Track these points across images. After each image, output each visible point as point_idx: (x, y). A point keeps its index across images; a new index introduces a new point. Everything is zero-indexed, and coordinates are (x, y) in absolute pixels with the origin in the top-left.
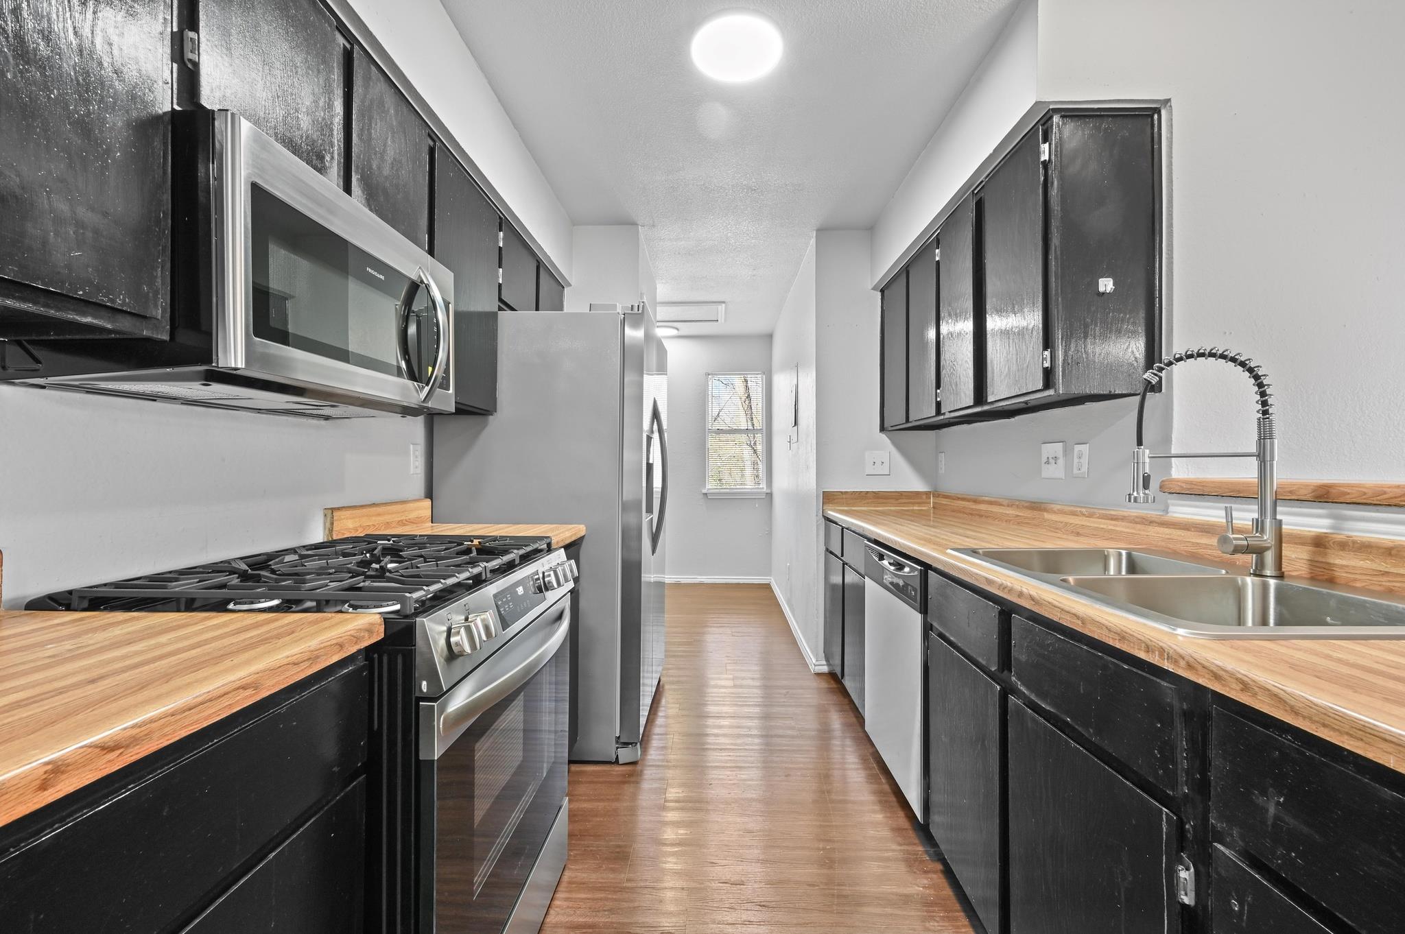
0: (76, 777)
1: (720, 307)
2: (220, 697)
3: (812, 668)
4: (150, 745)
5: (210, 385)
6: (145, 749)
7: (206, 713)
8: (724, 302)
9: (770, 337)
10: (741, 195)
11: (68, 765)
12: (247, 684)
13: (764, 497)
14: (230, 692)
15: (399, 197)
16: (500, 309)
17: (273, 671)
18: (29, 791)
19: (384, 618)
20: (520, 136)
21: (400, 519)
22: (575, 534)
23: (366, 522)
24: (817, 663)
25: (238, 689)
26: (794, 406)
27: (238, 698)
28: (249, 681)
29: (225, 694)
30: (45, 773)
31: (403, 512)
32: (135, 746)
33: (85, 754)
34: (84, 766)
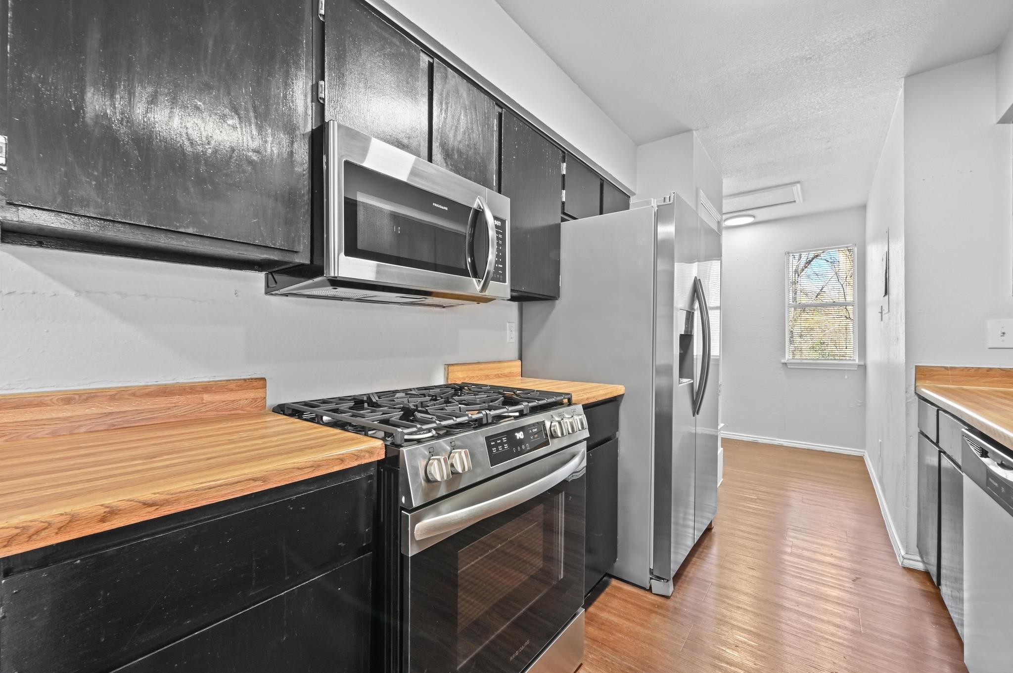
0: (125, 518)
1: (794, 188)
2: (234, 483)
3: (900, 560)
4: (179, 507)
5: (336, 289)
6: (175, 508)
7: (223, 492)
8: (798, 182)
9: (864, 207)
10: (794, 69)
11: (120, 510)
12: (257, 478)
13: (856, 369)
14: (242, 481)
15: (470, 153)
16: (563, 220)
17: (281, 472)
18: (93, 522)
19: (385, 444)
20: (579, 87)
21: (496, 373)
22: (611, 393)
23: (471, 374)
24: (907, 556)
25: (249, 480)
26: (884, 275)
27: (249, 486)
28: (258, 476)
29: (238, 482)
30: (105, 512)
31: (499, 368)
32: (168, 505)
33: (133, 505)
34: (131, 512)
